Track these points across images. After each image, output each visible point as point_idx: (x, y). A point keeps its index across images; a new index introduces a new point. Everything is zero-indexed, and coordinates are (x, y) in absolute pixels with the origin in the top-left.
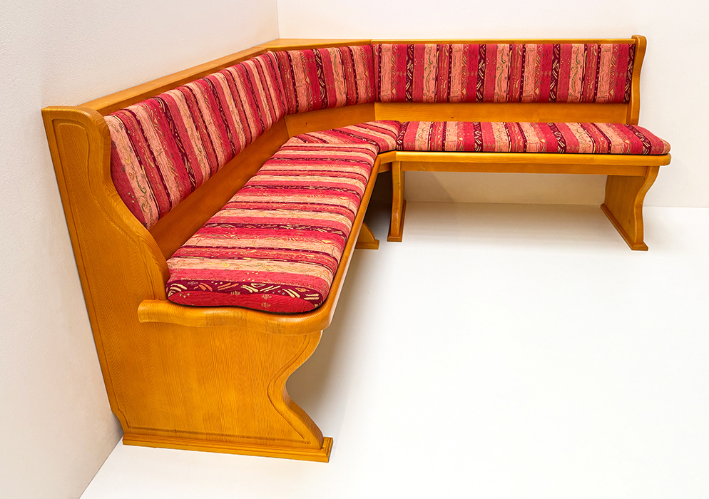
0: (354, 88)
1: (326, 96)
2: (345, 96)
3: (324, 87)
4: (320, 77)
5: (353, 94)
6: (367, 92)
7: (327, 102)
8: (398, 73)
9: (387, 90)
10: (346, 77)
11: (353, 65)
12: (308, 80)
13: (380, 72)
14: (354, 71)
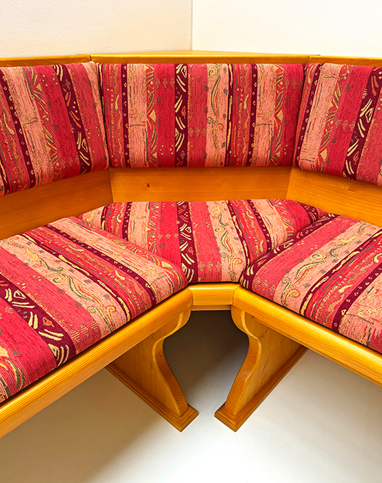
0: (246, 139)
1: (184, 146)
2: (224, 150)
3: (185, 131)
4: (179, 114)
5: (241, 148)
6: (272, 148)
7: (186, 157)
8: (338, 122)
9: (312, 149)
10: (232, 118)
11: (254, 98)
12: (153, 116)
13: (307, 116)
14: (253, 109)
